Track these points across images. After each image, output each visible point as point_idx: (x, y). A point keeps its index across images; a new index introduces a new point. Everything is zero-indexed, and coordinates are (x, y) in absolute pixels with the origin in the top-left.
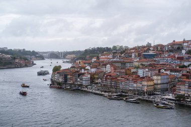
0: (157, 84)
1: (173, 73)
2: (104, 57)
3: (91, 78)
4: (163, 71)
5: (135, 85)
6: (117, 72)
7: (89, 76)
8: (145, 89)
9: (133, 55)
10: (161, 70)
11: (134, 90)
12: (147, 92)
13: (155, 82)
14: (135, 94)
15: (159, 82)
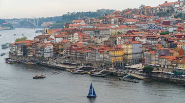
0: (128, 54)
1: (150, 41)
2: (78, 24)
3: (54, 49)
4: (138, 39)
5: (102, 56)
6: (86, 41)
7: (52, 47)
8: (112, 60)
9: (113, 20)
10: (136, 38)
11: (101, 62)
12: (114, 64)
13: (125, 51)
14: (101, 66)
15: (130, 52)
